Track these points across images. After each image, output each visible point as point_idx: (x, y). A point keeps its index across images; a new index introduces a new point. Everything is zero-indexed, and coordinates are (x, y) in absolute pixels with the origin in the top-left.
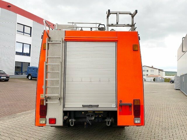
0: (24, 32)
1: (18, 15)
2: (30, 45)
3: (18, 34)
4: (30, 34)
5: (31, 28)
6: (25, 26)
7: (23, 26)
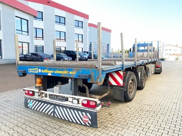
0: (60, 22)
1: (55, 8)
2: (65, 32)
3: (56, 24)
4: (65, 23)
5: (65, 18)
6: (61, 17)
7: (59, 17)
